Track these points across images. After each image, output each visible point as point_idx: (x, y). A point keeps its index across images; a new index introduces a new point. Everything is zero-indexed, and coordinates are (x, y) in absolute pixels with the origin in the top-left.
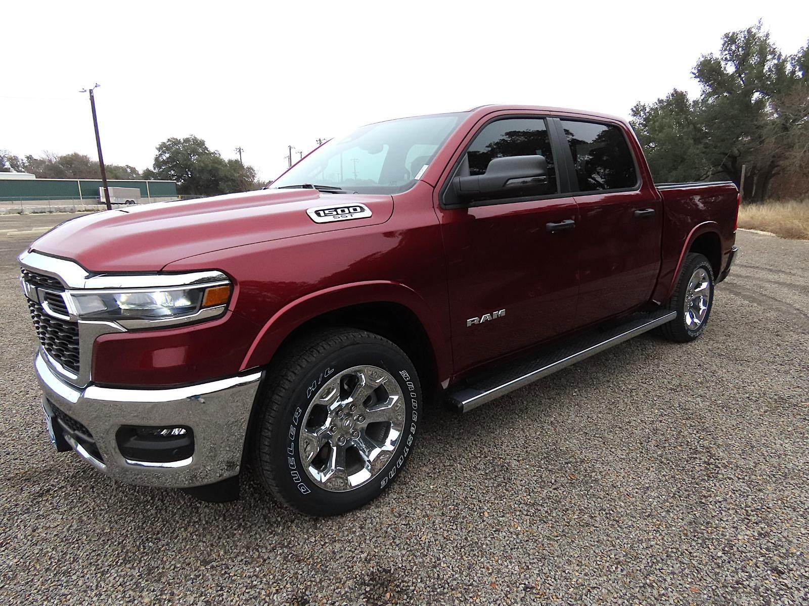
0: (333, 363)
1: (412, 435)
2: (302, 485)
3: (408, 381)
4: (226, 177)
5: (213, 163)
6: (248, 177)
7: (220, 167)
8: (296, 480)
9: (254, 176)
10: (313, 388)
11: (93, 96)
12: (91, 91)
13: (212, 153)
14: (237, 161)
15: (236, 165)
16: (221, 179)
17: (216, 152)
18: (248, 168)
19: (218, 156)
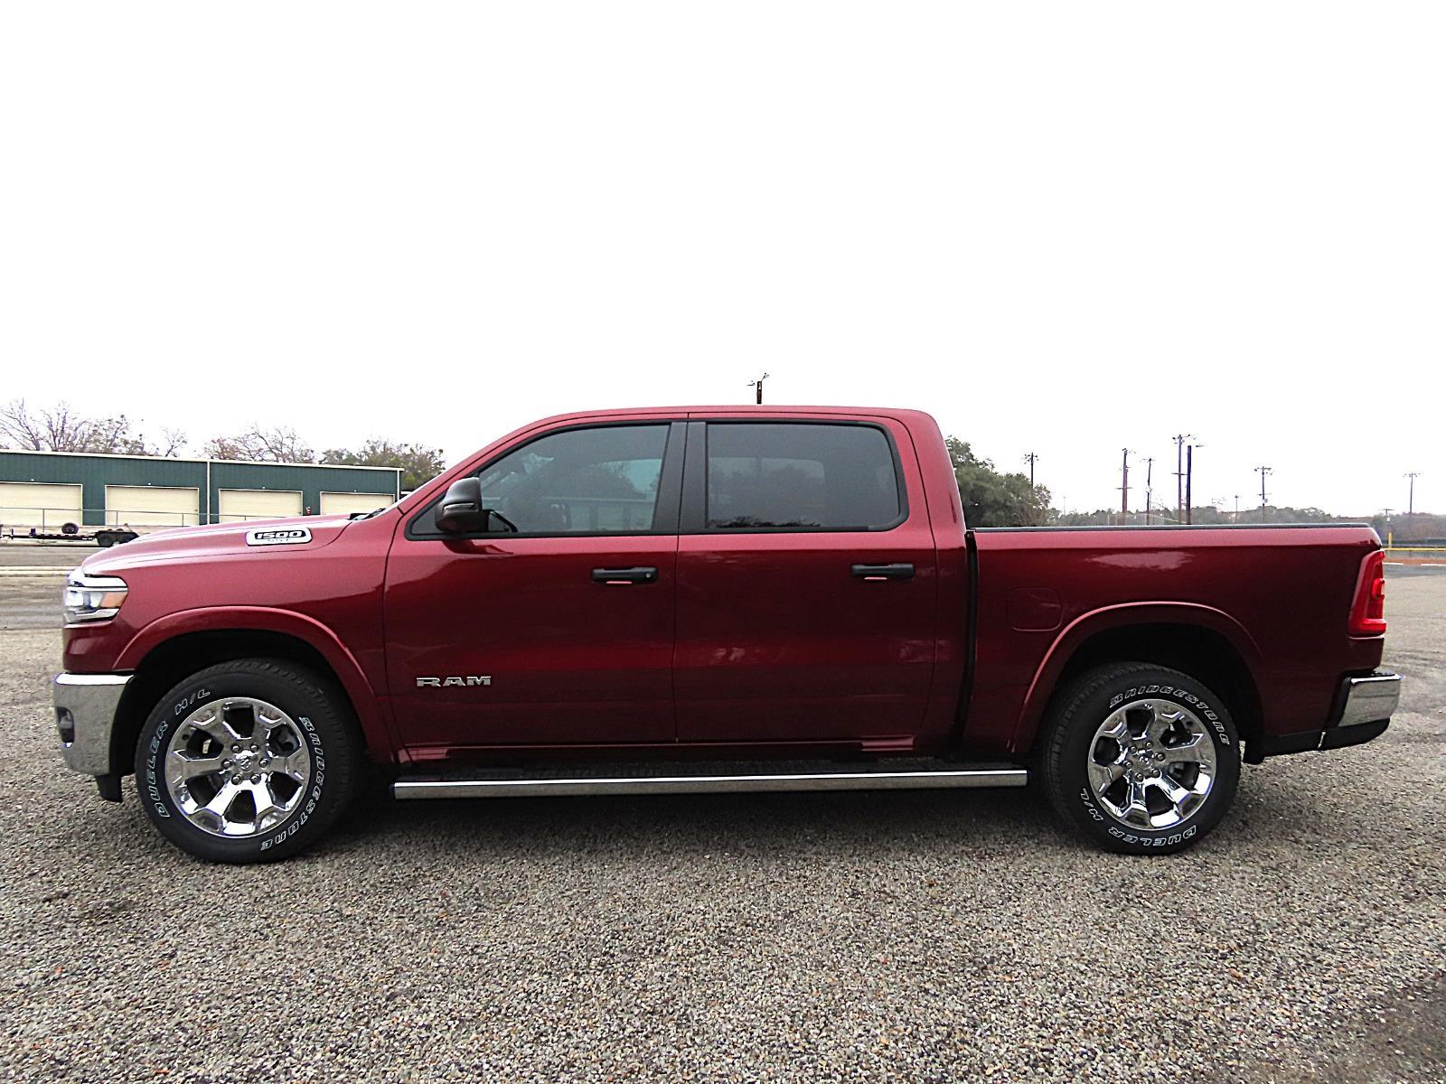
0: (211, 686)
1: (315, 801)
2: (160, 805)
3: (311, 732)
4: (996, 501)
5: (977, 479)
6: (1037, 503)
7: (987, 485)
8: (154, 797)
9: (1047, 502)
10: (184, 705)
11: (761, 390)
12: (759, 384)
13: (981, 464)
14: (1020, 476)
15: (1019, 484)
16: (989, 506)
17: (987, 462)
18: (1040, 488)
19: (989, 467)
